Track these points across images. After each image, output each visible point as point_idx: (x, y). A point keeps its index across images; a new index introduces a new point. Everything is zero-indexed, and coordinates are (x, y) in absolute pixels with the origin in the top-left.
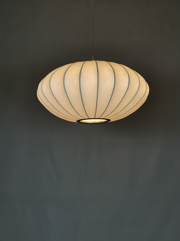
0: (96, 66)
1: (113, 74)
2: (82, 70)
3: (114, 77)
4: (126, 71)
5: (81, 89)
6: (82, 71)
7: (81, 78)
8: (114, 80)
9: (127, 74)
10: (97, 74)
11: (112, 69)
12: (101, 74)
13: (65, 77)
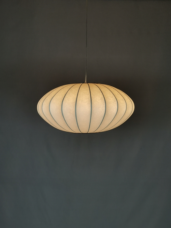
0: (90, 94)
1: (105, 103)
2: (78, 98)
3: (105, 105)
4: (115, 98)
5: (77, 115)
6: (78, 100)
7: (77, 107)
8: (105, 108)
9: (116, 101)
10: (90, 103)
11: (103, 97)
12: (94, 103)
13: (63, 104)
